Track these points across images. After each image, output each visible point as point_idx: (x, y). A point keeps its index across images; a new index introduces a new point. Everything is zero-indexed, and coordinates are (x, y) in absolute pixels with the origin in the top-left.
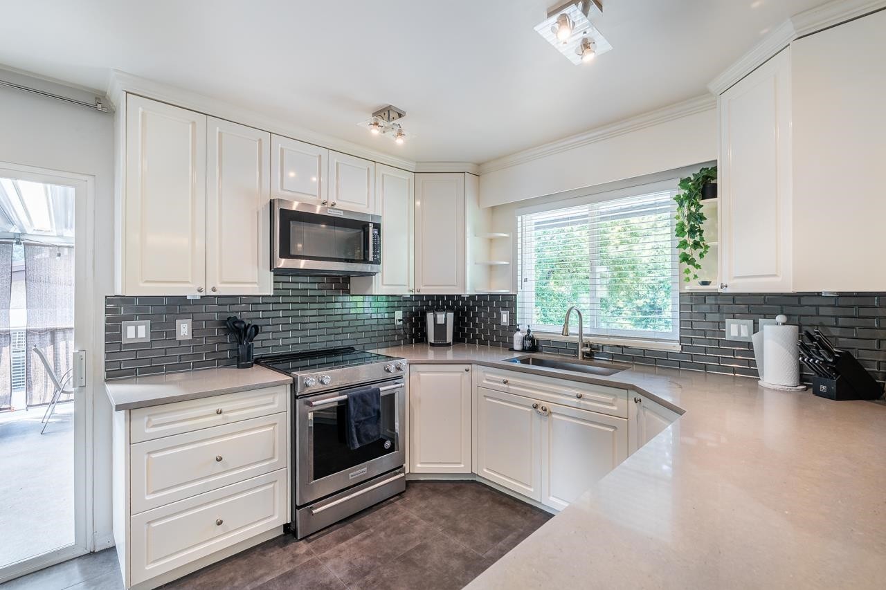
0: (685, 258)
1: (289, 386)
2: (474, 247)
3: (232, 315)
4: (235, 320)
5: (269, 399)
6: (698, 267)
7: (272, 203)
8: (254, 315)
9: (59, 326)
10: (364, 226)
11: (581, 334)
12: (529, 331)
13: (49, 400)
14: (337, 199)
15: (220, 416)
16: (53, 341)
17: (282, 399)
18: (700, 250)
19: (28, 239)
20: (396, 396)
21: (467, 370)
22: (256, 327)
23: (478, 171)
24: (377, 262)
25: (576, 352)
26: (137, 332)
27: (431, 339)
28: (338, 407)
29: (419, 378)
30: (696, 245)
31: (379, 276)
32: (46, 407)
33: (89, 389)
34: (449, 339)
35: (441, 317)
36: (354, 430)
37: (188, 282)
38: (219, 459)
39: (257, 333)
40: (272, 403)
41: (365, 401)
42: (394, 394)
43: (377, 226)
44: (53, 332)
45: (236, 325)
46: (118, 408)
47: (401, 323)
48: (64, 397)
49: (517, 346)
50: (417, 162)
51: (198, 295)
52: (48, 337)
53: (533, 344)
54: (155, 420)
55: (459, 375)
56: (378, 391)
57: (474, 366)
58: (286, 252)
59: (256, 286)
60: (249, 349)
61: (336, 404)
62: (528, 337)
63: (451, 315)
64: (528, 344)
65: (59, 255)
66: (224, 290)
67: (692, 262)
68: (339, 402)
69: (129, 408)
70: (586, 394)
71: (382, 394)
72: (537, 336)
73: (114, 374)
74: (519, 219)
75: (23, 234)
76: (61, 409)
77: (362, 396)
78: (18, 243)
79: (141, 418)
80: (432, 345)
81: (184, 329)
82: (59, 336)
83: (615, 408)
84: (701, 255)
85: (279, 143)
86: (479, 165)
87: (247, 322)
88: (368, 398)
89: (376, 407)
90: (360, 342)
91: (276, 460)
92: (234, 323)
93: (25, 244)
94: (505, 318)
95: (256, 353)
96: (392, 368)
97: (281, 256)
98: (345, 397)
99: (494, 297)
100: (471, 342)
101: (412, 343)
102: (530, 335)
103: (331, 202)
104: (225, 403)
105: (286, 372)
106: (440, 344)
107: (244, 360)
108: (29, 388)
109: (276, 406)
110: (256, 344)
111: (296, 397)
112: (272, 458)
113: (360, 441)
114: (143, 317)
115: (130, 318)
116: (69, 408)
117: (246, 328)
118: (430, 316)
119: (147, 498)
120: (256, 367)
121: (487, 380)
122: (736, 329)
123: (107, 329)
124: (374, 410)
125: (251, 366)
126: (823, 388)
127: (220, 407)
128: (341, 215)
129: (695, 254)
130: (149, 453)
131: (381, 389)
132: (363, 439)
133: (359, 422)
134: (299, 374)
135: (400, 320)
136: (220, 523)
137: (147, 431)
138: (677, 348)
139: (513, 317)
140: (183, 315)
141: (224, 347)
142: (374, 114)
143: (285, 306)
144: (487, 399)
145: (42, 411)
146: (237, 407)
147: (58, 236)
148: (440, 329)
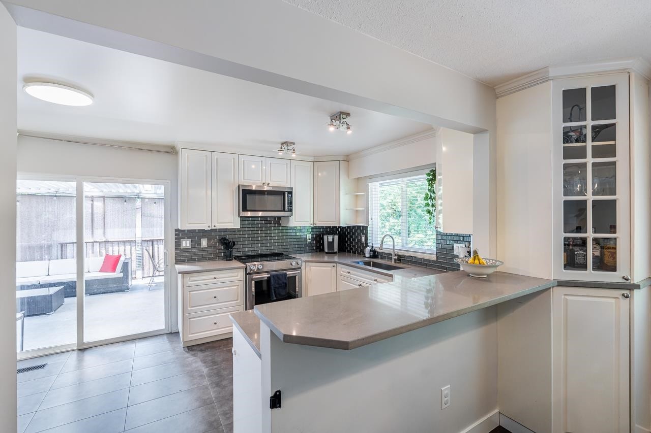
0: (429, 212)
1: (244, 269)
2: (345, 200)
3: (224, 237)
4: (224, 239)
5: (236, 274)
7: (239, 186)
8: (234, 236)
9: (155, 239)
10: (283, 193)
11: (394, 249)
12: (372, 247)
13: (151, 275)
14: (271, 181)
15: (215, 280)
16: (153, 245)
17: (241, 275)
19: (142, 195)
20: (297, 277)
21: (333, 266)
22: (234, 242)
23: (348, 159)
24: (291, 210)
25: (391, 258)
26: (186, 244)
27: (326, 250)
28: (267, 280)
29: (310, 270)
31: (293, 217)
32: (149, 279)
33: (169, 266)
34: (336, 249)
35: (330, 238)
36: (273, 291)
37: (204, 223)
38: (215, 297)
39: (234, 245)
40: (237, 276)
41: (278, 278)
42: (295, 276)
43: (290, 193)
44: (152, 241)
45: (225, 241)
46: (179, 273)
47: (310, 240)
48: (157, 274)
49: (367, 255)
50: (314, 157)
51: (209, 229)
52: (151, 243)
53: (375, 254)
54: (192, 279)
55: (330, 268)
56: (286, 274)
57: (337, 265)
58: (245, 209)
59: (232, 224)
60: (231, 252)
61: (266, 278)
63: (336, 237)
64: (372, 254)
65: (155, 203)
66: (219, 226)
68: (268, 277)
69: (183, 273)
70: (378, 279)
71: (287, 276)
73: (178, 261)
74: (369, 185)
75: (140, 193)
76: (157, 280)
77: (277, 276)
78: (138, 198)
79: (187, 277)
80: (326, 253)
81: (204, 243)
82: (155, 243)
85: (242, 158)
86: (348, 156)
87: (231, 240)
88: (281, 277)
89: (285, 281)
90: (286, 250)
91: (239, 301)
92: (224, 241)
93: (141, 198)
94: (363, 239)
95: (234, 254)
96: (294, 263)
97: (243, 211)
98: (269, 275)
99: (359, 227)
100: (349, 252)
101: (317, 251)
102: (373, 249)
103: (267, 183)
104: (219, 275)
105: (244, 263)
106: (331, 252)
107: (228, 257)
108: (143, 269)
109: (239, 277)
110: (234, 250)
111: (247, 274)
112: (237, 300)
113: (276, 296)
114: (188, 238)
115: (183, 238)
116: (162, 279)
117: (229, 243)
118: (325, 237)
119: (189, 309)
120: (234, 261)
121: (343, 272)
123: (176, 242)
124: (283, 283)
125: (232, 260)
127: (216, 276)
128: (271, 189)
130: (190, 291)
131: (287, 273)
132: (278, 296)
133: (276, 287)
134: (248, 264)
135: (309, 239)
136: (215, 324)
137: (189, 283)
138: (435, 258)
139: (367, 239)
140: (204, 237)
141: (221, 251)
142: (281, 144)
143: (248, 232)
144: (343, 282)
145: (148, 280)
146: (224, 276)
147: (154, 193)
148: (331, 244)
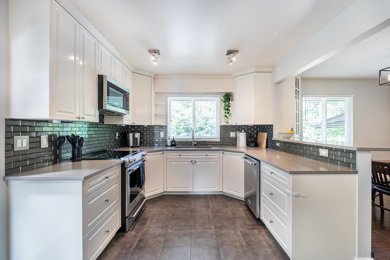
0: (225, 116)
6: (228, 118)
12: (173, 139)
15: (106, 180)
17: (119, 170)
18: (229, 114)
21: (163, 153)
23: (155, 77)
24: (128, 109)
26: (22, 143)
27: (131, 144)
30: (228, 113)
34: (138, 145)
36: (141, 180)
43: (128, 94)
49: (169, 144)
55: (160, 155)
57: (165, 152)
59: (94, 117)
62: (173, 141)
63: (139, 134)
67: (227, 117)
72: (176, 140)
74: (169, 98)
79: (87, 183)
80: (132, 147)
81: (45, 141)
83: (216, 157)
84: (229, 116)
86: (156, 75)
88: (143, 166)
106: (135, 146)
109: (118, 173)
111: (126, 168)
113: (142, 184)
114: (24, 134)
115: (18, 135)
118: (131, 135)
121: (171, 156)
122: (232, 134)
126: (252, 145)
129: (227, 115)
133: (142, 176)
135: (118, 137)
138: (219, 140)
139: (166, 134)
140: (44, 133)
144: (171, 163)
148: (135, 140)
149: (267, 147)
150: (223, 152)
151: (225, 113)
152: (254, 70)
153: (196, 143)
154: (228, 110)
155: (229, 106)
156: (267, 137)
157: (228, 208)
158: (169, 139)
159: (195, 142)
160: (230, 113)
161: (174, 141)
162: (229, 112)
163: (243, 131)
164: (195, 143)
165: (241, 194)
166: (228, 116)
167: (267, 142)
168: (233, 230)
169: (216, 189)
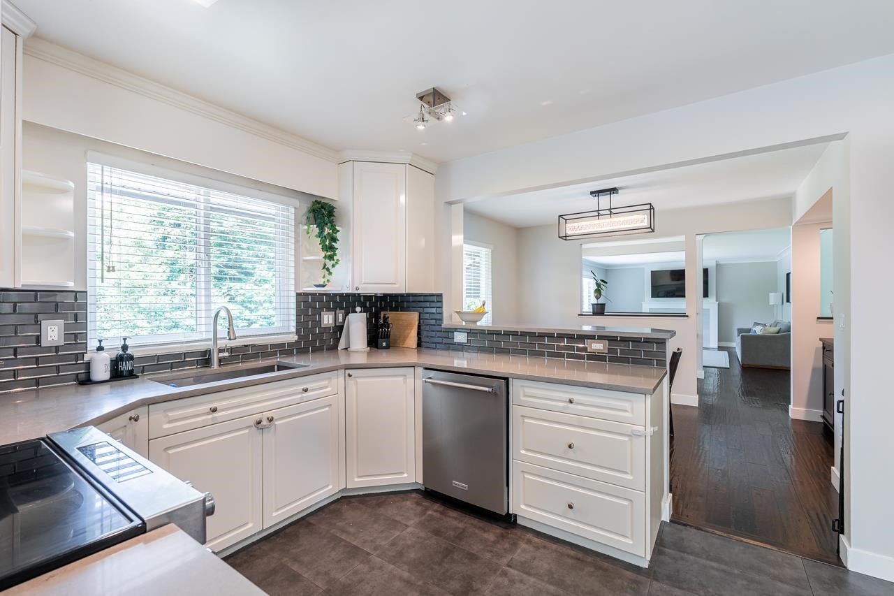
0: (324, 267)
6: (330, 273)
12: (125, 348)
21: (135, 420)
62: (123, 357)
83: (329, 389)
84: (333, 266)
122: (327, 319)
126: (384, 344)
129: (329, 264)
138: (294, 338)
149: (419, 345)
150: (348, 372)
151: (325, 257)
152: (407, 158)
153: (226, 354)
154: (332, 248)
155: (334, 240)
156: (419, 323)
157: (407, 526)
158: (100, 349)
159: (221, 351)
160: (335, 258)
161: (131, 358)
162: (335, 254)
163: (358, 309)
164: (221, 355)
165: (405, 475)
166: (330, 268)
167: (419, 333)
168: (495, 573)
169: (330, 487)
